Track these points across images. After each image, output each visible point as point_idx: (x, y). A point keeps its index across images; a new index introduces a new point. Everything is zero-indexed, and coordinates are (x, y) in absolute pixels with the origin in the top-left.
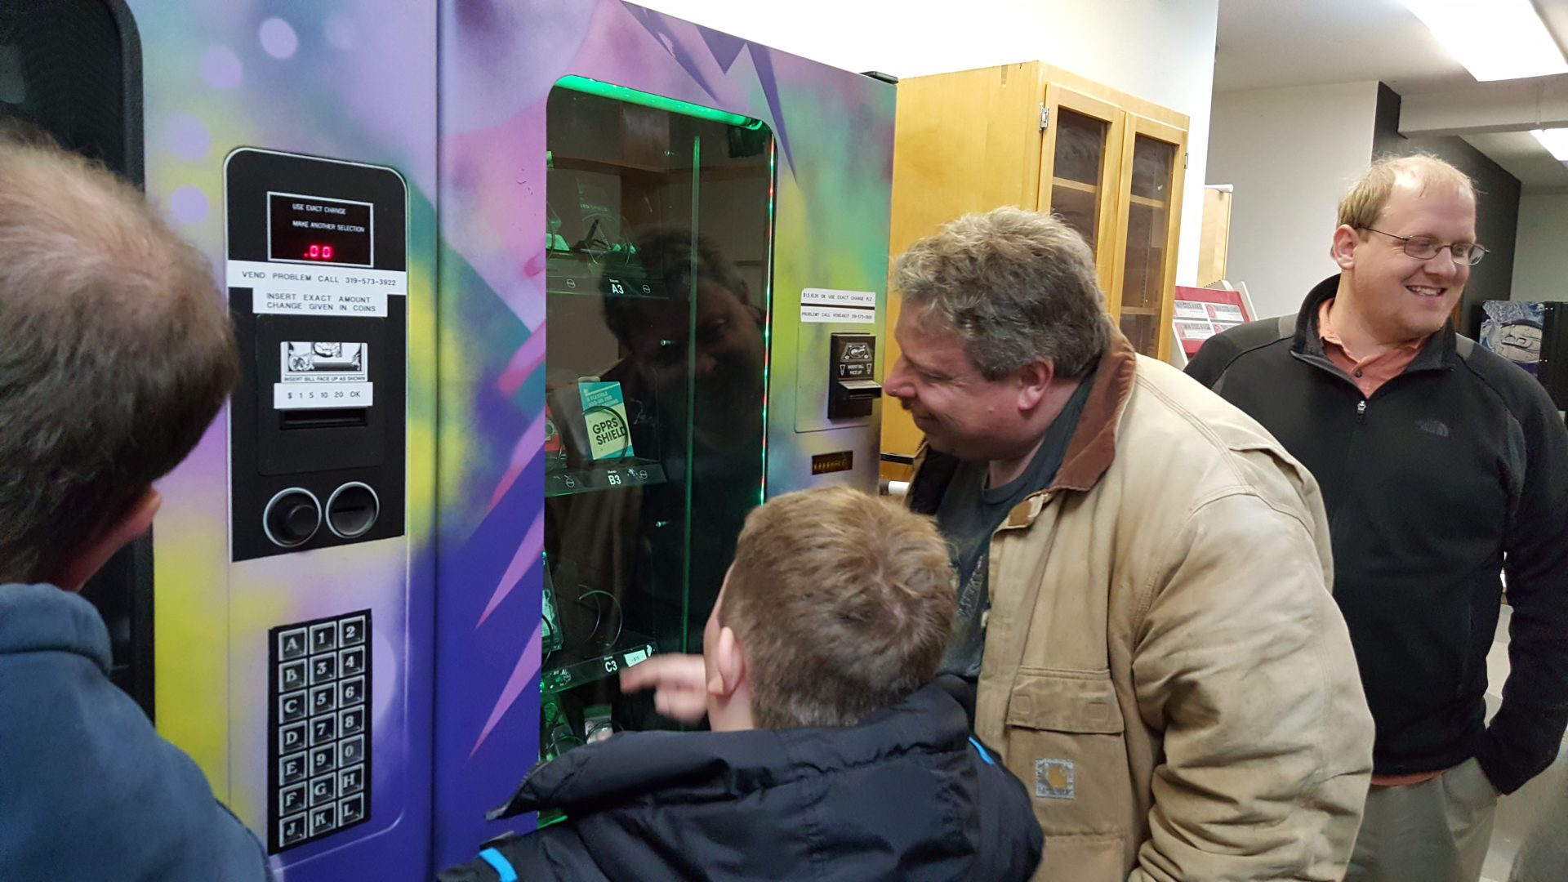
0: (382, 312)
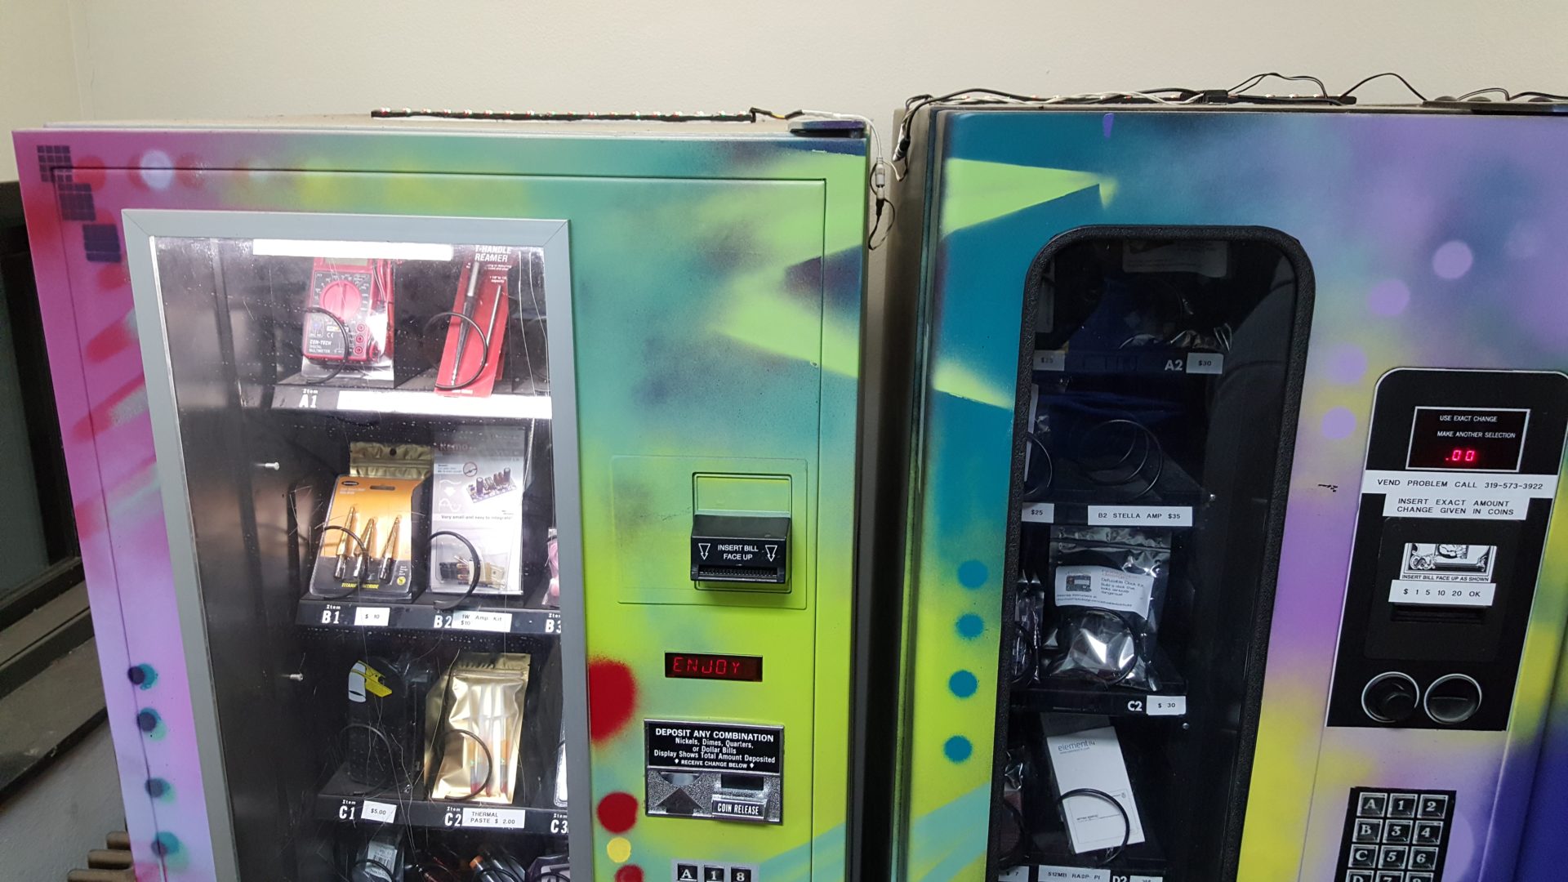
0: (1521, 514)
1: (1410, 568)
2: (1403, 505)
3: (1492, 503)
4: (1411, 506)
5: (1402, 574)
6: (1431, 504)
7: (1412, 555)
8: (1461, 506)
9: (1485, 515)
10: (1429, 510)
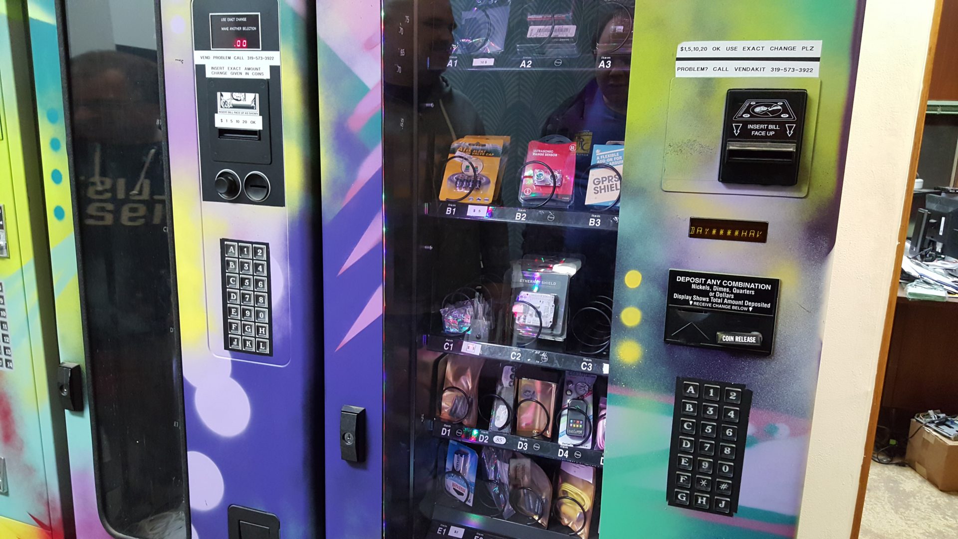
0: (267, 76)
1: (221, 107)
2: (213, 70)
3: (253, 69)
4: (217, 71)
5: (218, 111)
6: (226, 70)
7: (221, 99)
8: (239, 71)
9: (251, 76)
10: (225, 74)
